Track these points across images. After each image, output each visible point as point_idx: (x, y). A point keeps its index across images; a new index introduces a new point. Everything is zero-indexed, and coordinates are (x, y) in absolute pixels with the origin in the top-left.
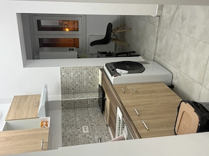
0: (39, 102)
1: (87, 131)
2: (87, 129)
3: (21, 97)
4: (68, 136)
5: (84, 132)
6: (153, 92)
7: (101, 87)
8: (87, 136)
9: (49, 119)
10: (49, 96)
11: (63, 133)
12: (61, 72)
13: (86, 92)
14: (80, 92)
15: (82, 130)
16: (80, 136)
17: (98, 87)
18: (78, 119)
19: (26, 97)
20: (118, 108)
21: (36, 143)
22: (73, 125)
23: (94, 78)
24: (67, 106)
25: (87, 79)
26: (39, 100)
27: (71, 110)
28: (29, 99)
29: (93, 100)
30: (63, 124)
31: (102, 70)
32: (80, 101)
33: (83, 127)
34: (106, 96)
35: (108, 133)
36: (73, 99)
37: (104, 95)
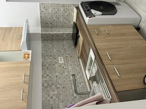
0: (21, 35)
1: (63, 62)
2: (62, 59)
3: (6, 28)
4: (47, 65)
5: (60, 62)
6: (123, 34)
7: (75, 24)
8: (62, 66)
9: (30, 52)
10: (30, 28)
11: (43, 63)
12: (40, 8)
13: (62, 27)
14: (57, 26)
15: (58, 60)
16: (56, 65)
17: (72, 23)
18: (55, 50)
19: (11, 29)
20: (91, 50)
21: (19, 76)
22: (51, 56)
23: (70, 15)
24: (46, 38)
25: (63, 15)
26: (22, 33)
27: (50, 42)
28: (12, 31)
29: (67, 35)
30: (43, 54)
31: (78, 8)
32: (57, 35)
33: (59, 58)
34: (80, 34)
35: (79, 64)
36: (51, 33)
37: (78, 33)
